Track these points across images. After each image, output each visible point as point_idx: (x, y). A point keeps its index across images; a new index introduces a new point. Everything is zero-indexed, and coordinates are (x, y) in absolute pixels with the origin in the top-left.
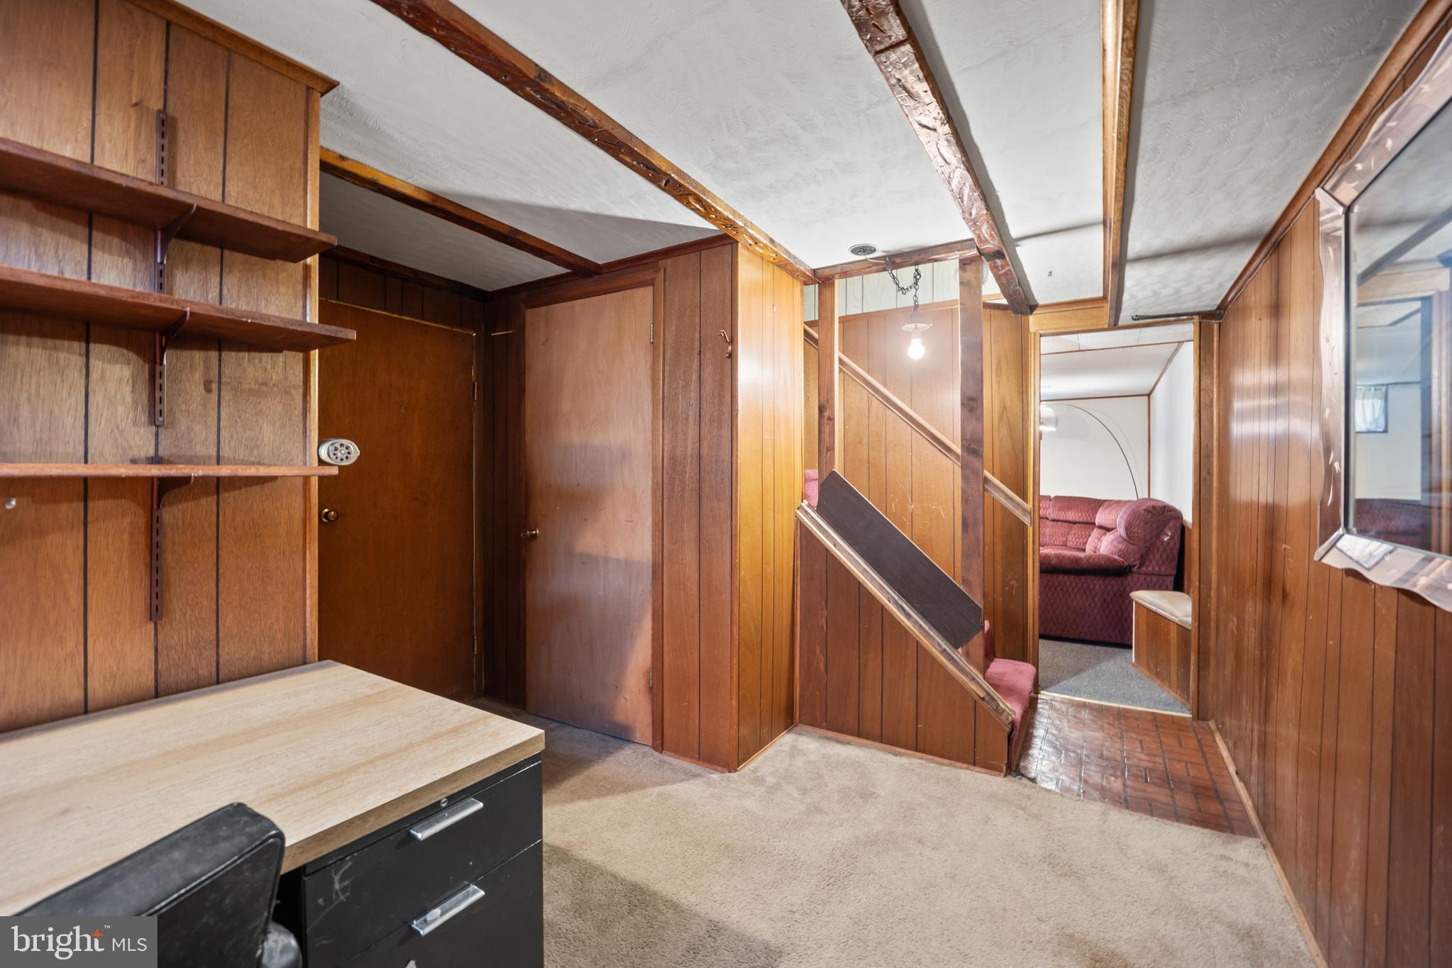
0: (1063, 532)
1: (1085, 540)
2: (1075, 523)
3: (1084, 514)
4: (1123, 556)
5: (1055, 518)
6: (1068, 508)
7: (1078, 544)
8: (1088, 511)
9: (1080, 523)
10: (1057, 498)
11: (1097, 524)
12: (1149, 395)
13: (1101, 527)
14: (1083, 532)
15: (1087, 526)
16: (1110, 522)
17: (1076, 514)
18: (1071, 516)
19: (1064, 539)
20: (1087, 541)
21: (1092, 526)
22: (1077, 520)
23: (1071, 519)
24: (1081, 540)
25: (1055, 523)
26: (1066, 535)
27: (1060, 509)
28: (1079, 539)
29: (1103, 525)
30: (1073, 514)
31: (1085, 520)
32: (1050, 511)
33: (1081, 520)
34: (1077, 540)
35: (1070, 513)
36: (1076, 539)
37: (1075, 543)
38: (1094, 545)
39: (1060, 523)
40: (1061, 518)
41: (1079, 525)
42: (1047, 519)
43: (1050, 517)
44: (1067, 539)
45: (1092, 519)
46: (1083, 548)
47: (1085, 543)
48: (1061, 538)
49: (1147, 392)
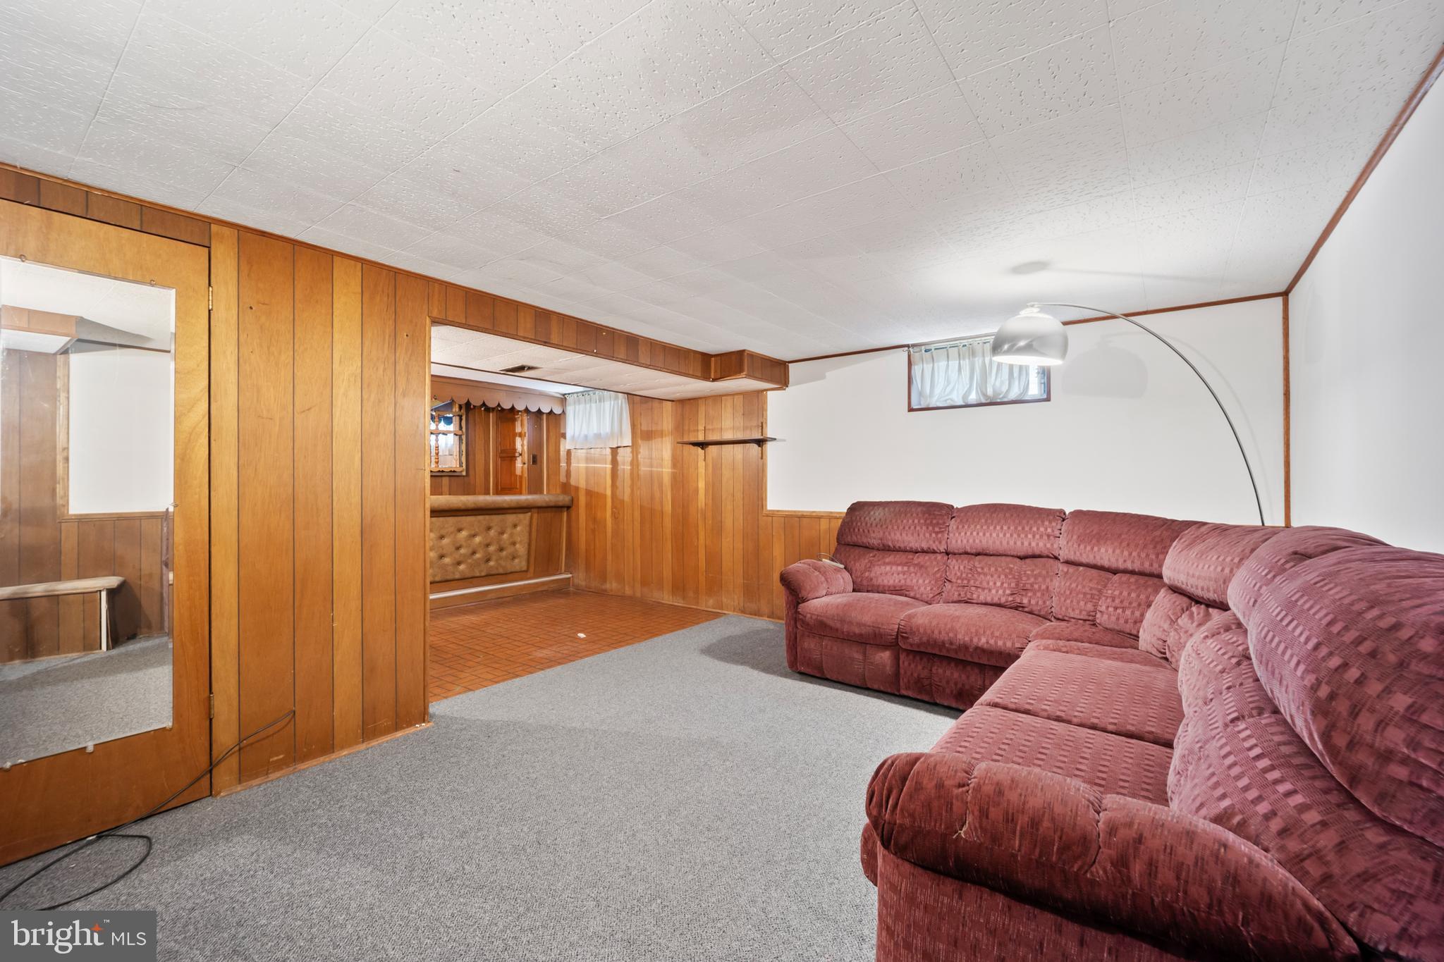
0: (1087, 590)
1: (1137, 614)
2: (1115, 572)
3: (1134, 554)
4: (1315, 870)
5: (1072, 557)
6: (1099, 539)
7: (1122, 621)
8: (1145, 546)
9: (1125, 571)
10: (1078, 514)
11: (1166, 580)
12: (1285, 294)
13: (1175, 590)
14: (1133, 595)
15: (1142, 580)
16: (1201, 583)
17: (1118, 551)
18: (1107, 555)
19: (1090, 607)
20: (1142, 615)
21: (1151, 581)
22: (1121, 565)
23: (1106, 563)
24: (1128, 612)
25: (1072, 569)
26: (1094, 597)
27: (1081, 540)
28: (1124, 609)
29: (1179, 585)
30: (1110, 551)
31: (1137, 566)
32: (1062, 541)
33: (1129, 566)
34: (1120, 611)
35: (1103, 550)
36: (1116, 608)
37: (1113, 618)
38: (1159, 634)
39: (1081, 568)
40: (1084, 560)
41: (1125, 577)
42: (1056, 558)
43: (1063, 555)
44: (1095, 605)
45: (1156, 565)
46: (1134, 632)
47: (1139, 621)
48: (1082, 603)
49: (1282, 288)
